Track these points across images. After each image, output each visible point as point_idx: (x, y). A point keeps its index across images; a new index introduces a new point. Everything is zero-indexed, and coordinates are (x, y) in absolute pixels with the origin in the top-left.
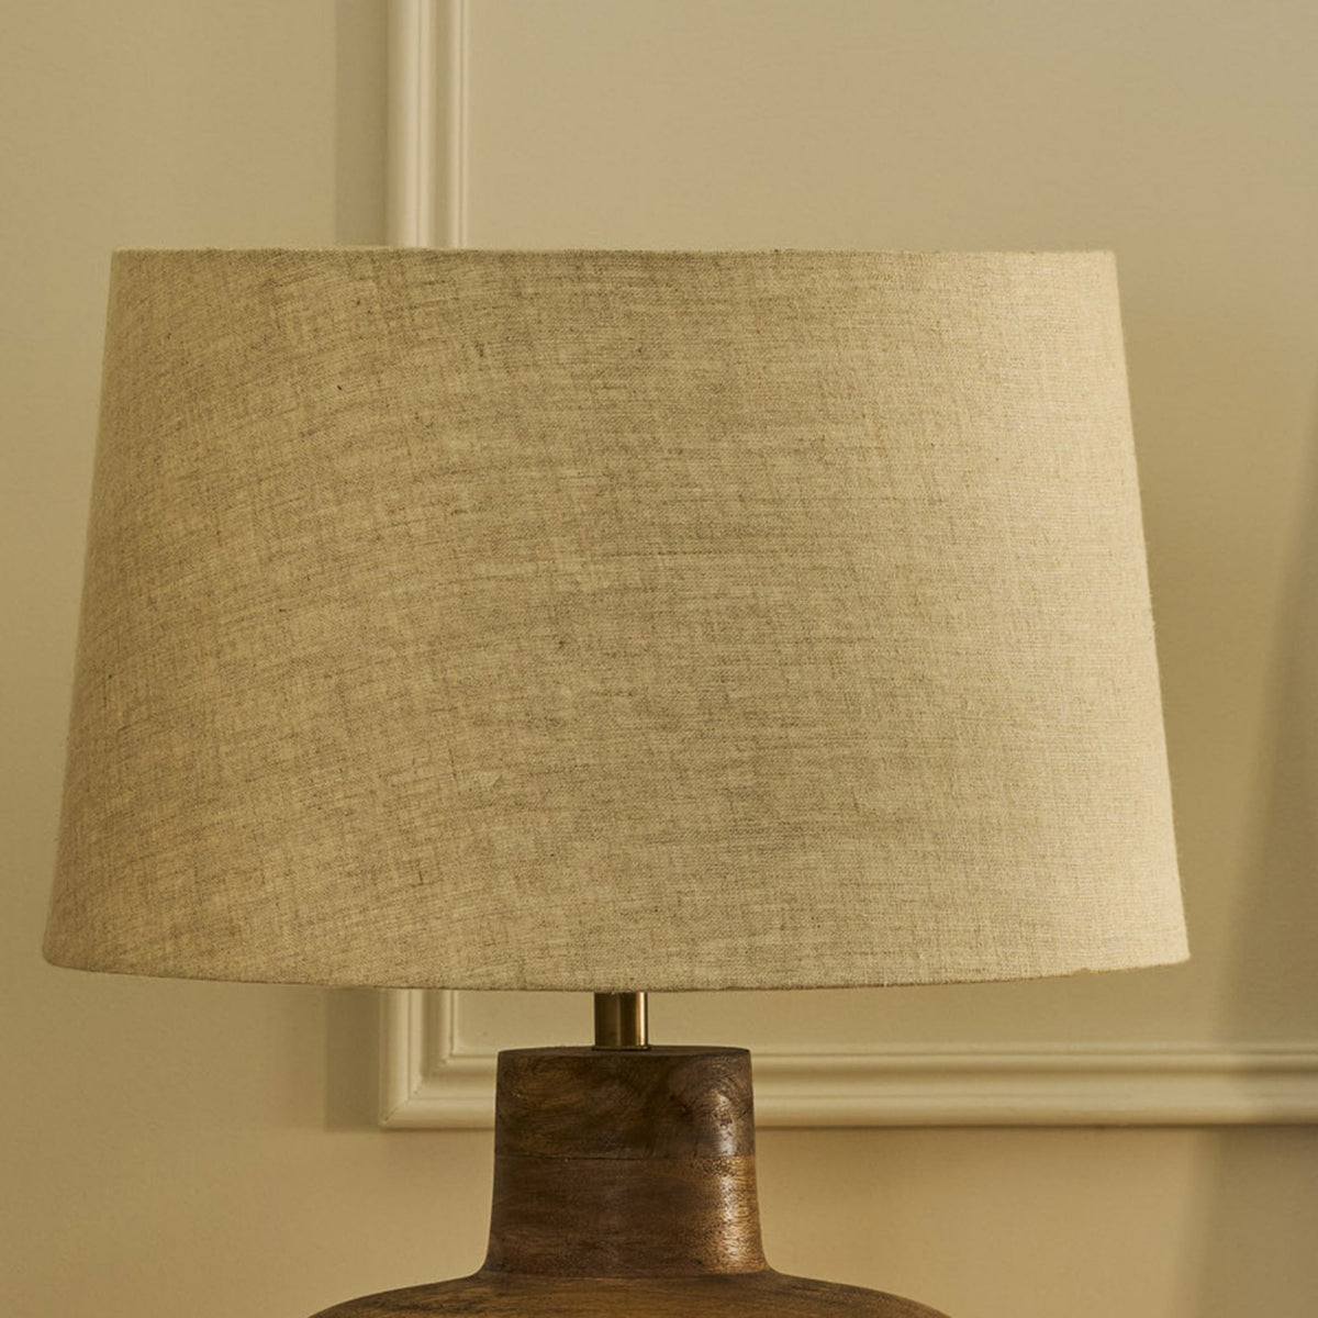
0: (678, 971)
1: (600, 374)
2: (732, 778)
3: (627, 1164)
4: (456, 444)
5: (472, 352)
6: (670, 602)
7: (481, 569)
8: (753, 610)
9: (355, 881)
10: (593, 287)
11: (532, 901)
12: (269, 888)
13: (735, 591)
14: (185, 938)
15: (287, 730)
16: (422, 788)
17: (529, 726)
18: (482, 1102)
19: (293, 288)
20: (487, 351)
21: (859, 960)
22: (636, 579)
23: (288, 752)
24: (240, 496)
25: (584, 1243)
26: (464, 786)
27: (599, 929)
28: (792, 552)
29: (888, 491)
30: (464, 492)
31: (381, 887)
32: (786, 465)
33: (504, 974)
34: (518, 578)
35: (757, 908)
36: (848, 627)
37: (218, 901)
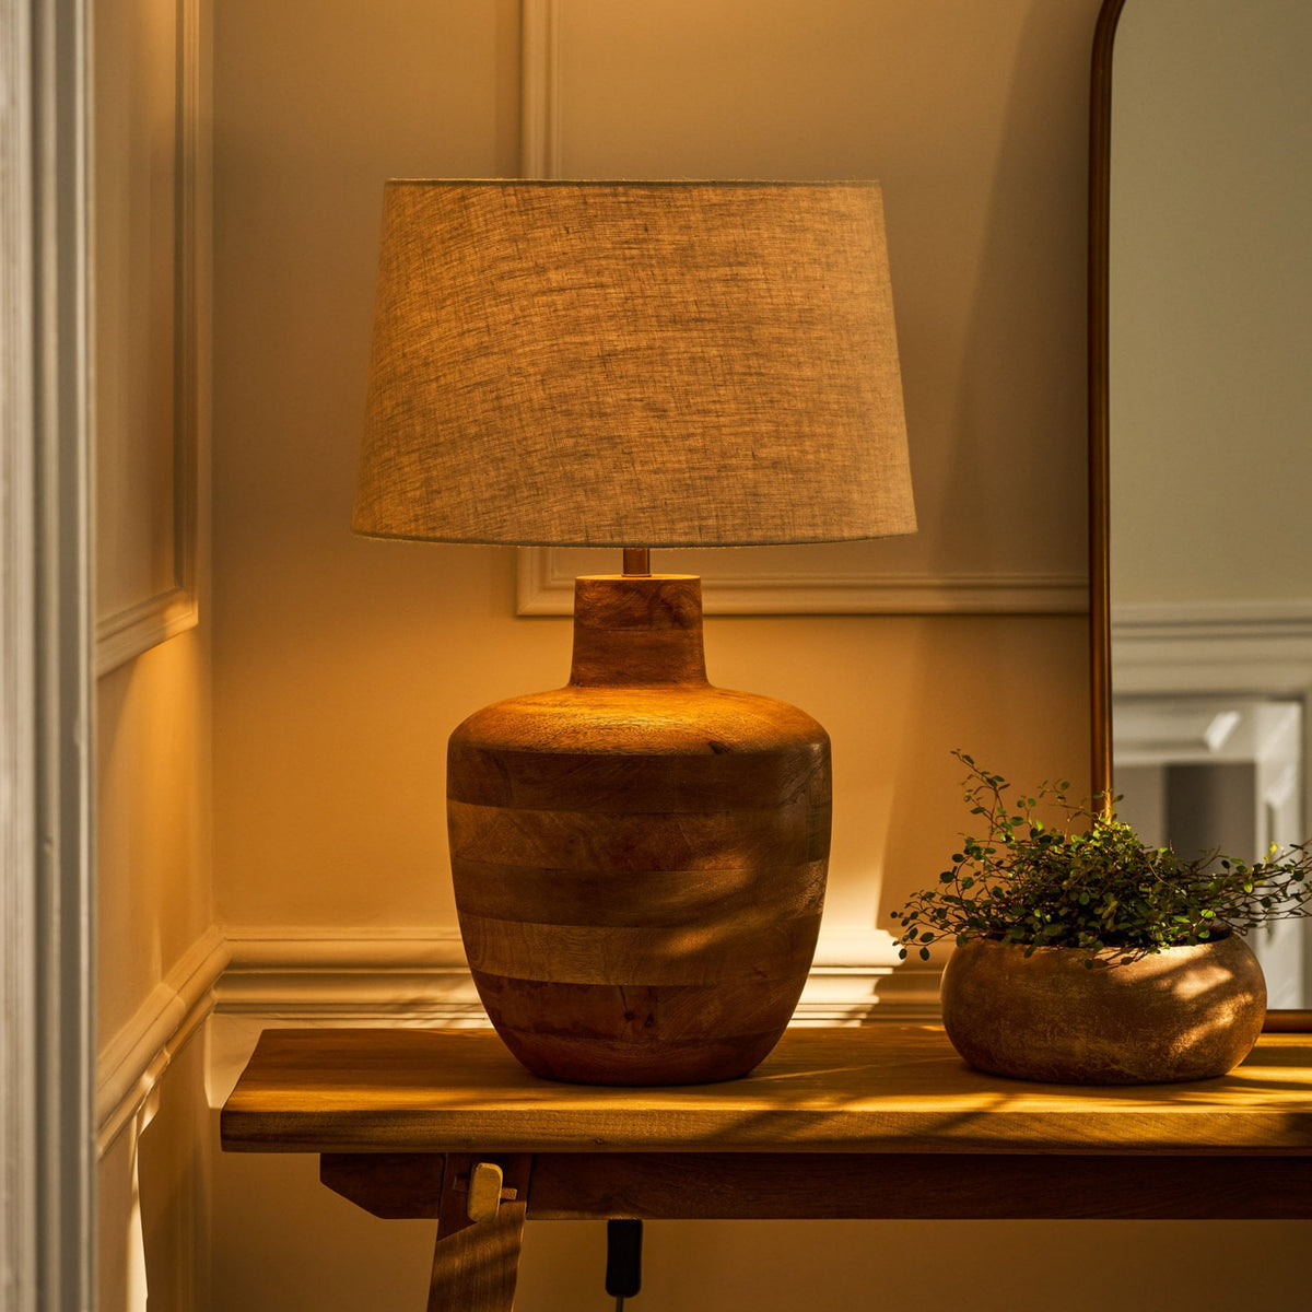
0: (665, 537)
1: (626, 242)
2: (691, 442)
3: (640, 633)
4: (555, 277)
5: (564, 232)
6: (662, 354)
7: (567, 339)
8: (703, 359)
9: (504, 493)
10: (623, 199)
11: (593, 503)
12: (463, 496)
13: (693, 350)
14: (421, 522)
15: (471, 419)
16: (538, 447)
17: (591, 416)
18: (567, 604)
19: (474, 200)
20: (570, 231)
21: (755, 533)
22: (644, 344)
23: (473, 430)
24: (448, 302)
25: (618, 673)
26: (559, 446)
27: (626, 517)
28: (722, 331)
29: (769, 300)
30: (558, 299)
31: (518, 496)
32: (719, 288)
33: (580, 538)
34: (586, 344)
35: (704, 506)
36: (750, 367)
37: (438, 503)
